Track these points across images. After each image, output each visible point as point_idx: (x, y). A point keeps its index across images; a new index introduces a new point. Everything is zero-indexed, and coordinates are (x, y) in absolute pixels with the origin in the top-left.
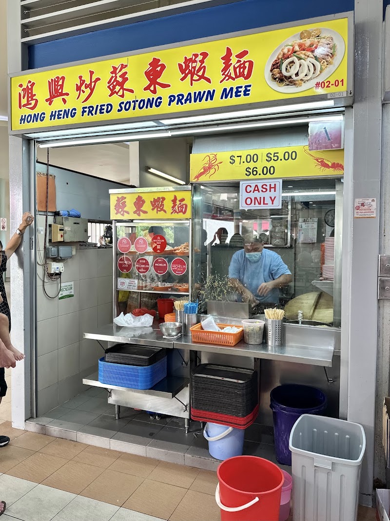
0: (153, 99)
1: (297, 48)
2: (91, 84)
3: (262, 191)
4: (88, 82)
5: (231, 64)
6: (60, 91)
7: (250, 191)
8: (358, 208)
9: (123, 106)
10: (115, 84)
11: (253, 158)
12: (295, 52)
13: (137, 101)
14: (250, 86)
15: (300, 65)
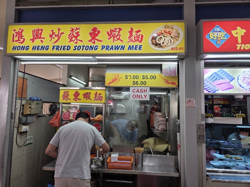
0: (93, 46)
1: (163, 32)
2: (58, 35)
3: (140, 92)
4: (57, 33)
5: (133, 35)
6: (39, 36)
7: (135, 92)
8: (187, 102)
9: (77, 48)
10: (72, 36)
11: (136, 77)
12: (162, 33)
13: (85, 46)
14: (142, 46)
15: (165, 39)
